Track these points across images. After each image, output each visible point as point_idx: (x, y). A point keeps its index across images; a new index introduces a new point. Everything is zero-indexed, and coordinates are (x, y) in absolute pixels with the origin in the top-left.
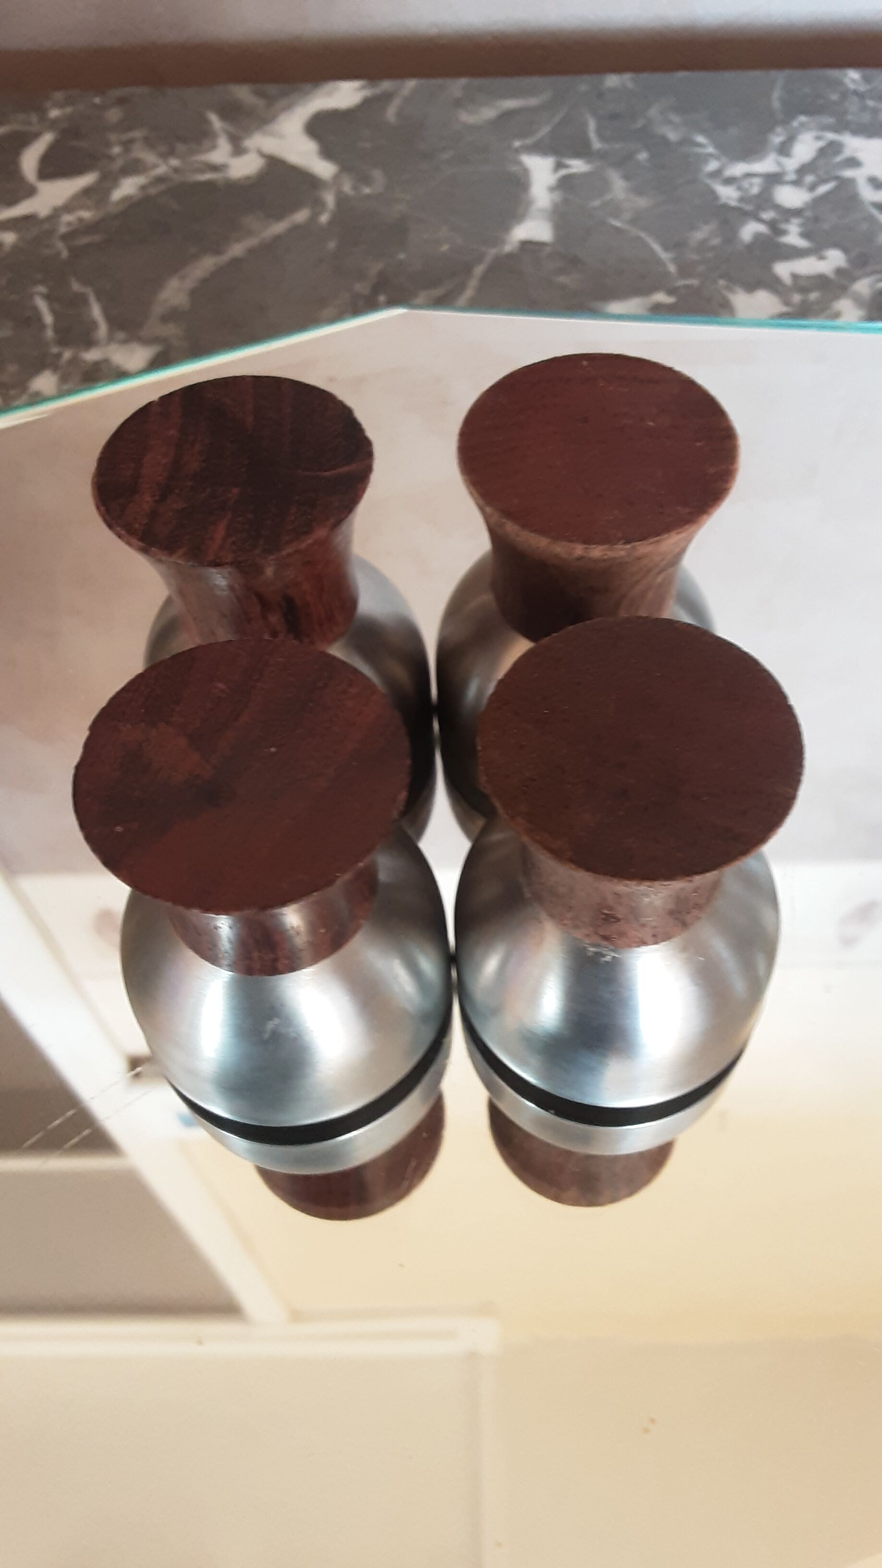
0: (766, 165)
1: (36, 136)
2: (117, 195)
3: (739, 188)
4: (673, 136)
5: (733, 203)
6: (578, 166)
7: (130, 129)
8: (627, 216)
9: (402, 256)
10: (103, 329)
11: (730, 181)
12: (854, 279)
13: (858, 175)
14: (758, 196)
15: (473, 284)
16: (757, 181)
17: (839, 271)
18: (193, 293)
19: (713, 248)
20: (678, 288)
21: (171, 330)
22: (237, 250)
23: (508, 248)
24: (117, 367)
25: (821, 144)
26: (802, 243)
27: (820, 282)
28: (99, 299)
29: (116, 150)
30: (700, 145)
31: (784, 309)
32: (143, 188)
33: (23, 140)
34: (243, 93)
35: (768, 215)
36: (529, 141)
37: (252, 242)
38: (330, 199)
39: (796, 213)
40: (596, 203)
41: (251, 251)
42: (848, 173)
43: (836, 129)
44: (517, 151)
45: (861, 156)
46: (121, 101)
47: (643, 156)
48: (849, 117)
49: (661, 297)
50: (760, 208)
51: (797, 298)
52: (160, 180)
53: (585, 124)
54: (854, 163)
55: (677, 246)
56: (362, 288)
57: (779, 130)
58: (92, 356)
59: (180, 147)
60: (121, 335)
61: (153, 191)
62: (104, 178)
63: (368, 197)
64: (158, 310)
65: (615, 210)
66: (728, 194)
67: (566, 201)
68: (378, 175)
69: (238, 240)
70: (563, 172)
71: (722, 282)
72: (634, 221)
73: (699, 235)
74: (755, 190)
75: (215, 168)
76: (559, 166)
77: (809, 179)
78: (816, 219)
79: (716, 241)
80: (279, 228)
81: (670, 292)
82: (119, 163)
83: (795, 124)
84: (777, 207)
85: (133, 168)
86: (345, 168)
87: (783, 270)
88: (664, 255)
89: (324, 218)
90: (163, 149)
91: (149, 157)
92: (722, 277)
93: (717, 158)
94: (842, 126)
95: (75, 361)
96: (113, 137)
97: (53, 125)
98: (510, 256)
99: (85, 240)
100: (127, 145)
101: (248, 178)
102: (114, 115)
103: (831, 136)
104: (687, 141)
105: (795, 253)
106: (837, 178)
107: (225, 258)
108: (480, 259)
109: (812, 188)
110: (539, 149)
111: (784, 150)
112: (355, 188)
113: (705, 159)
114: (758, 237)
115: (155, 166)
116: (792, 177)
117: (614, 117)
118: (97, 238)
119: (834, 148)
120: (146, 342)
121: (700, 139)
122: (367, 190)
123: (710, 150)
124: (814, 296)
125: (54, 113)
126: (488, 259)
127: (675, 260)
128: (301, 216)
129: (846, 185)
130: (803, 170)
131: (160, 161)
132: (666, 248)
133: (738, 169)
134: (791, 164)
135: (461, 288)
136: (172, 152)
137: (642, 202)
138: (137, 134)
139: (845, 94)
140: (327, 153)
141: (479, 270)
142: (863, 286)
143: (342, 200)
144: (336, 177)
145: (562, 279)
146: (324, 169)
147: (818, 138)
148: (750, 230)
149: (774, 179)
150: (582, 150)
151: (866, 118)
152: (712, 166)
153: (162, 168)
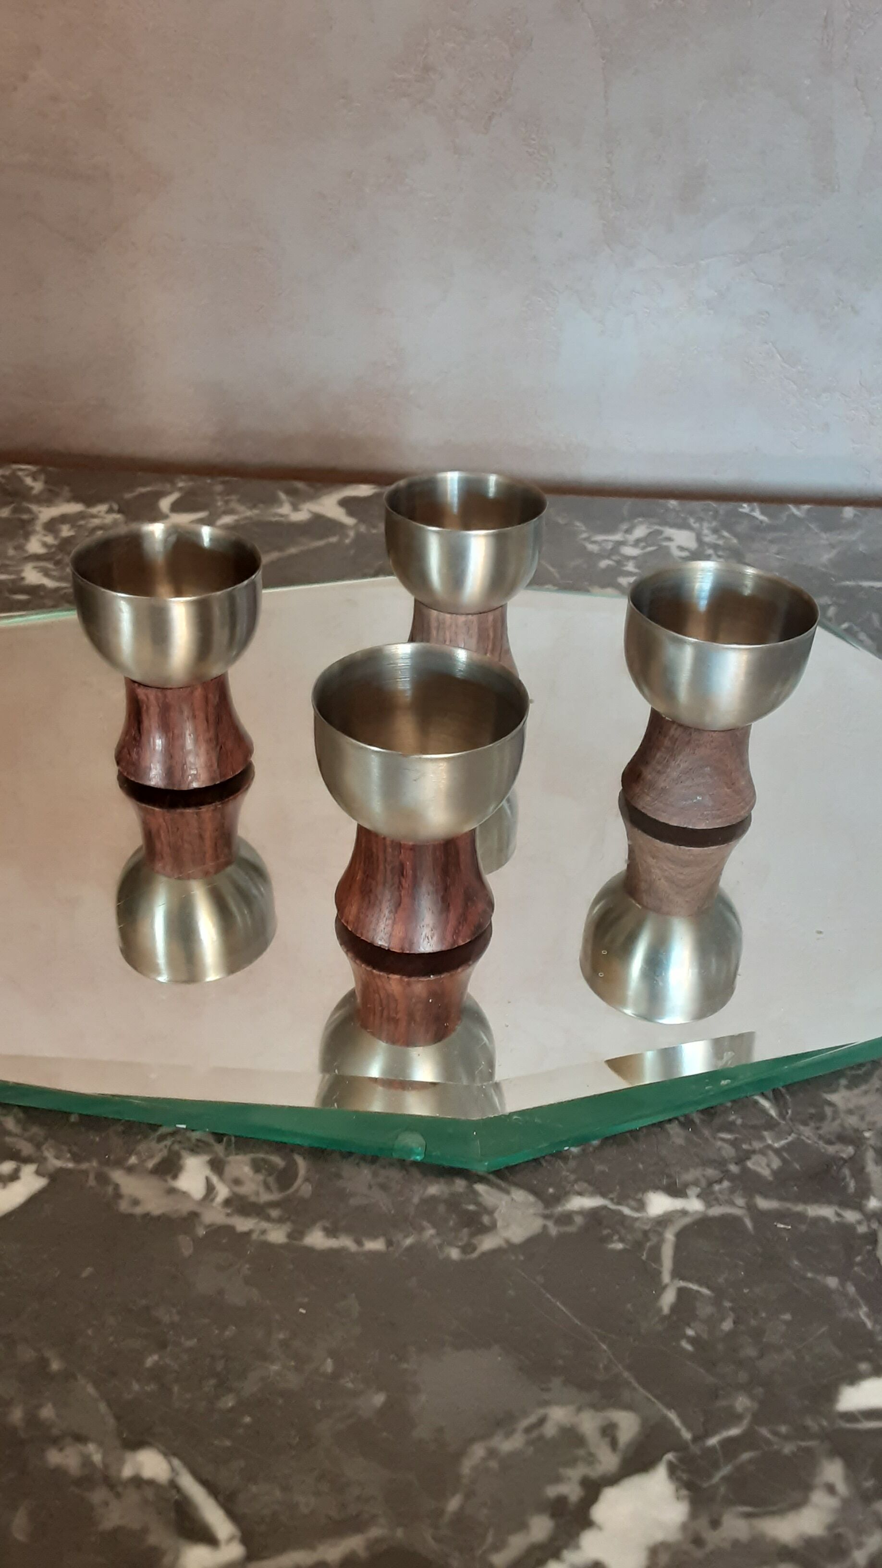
0: (618, 537)
1: (170, 493)
2: (220, 522)
3: (600, 546)
4: (561, 521)
5: (596, 552)
7: (228, 495)
11: (595, 543)
13: (673, 546)
14: (611, 550)
16: (612, 543)
19: (582, 569)
20: (560, 583)
22: (293, 550)
25: (650, 530)
26: (635, 571)
29: (220, 503)
30: (577, 526)
32: (237, 521)
33: (162, 494)
34: (300, 485)
35: (615, 558)
37: (303, 548)
38: (351, 534)
39: (634, 558)
41: (302, 552)
42: (665, 544)
43: (660, 524)
45: (674, 537)
46: (223, 483)
48: (669, 520)
49: (550, 587)
50: (611, 554)
52: (247, 518)
54: (669, 539)
55: (562, 568)
56: (369, 571)
57: (626, 523)
59: (261, 506)
61: (245, 522)
62: (211, 514)
63: (375, 535)
66: (593, 548)
68: (382, 525)
69: (294, 548)
71: (586, 581)
73: (574, 563)
74: (609, 547)
75: (282, 516)
77: (642, 544)
78: (645, 561)
79: (584, 566)
80: (321, 543)
81: (555, 586)
82: (223, 509)
83: (636, 521)
84: (622, 555)
85: (231, 512)
86: (361, 521)
87: (623, 581)
88: (553, 571)
89: (347, 541)
90: (249, 505)
91: (241, 508)
93: (588, 532)
94: (664, 523)
96: (218, 497)
97: (180, 489)
100: (227, 502)
101: (302, 521)
102: (219, 488)
103: (656, 527)
104: (570, 524)
105: (631, 574)
106: (658, 545)
107: (286, 554)
109: (644, 548)
111: (628, 531)
112: (365, 530)
113: (580, 532)
114: (608, 566)
115: (245, 512)
116: (632, 543)
119: (658, 532)
121: (578, 524)
122: (374, 531)
123: (584, 528)
125: (181, 484)
127: (559, 572)
128: (334, 540)
129: (663, 547)
130: (638, 541)
131: (247, 510)
132: (554, 567)
133: (600, 538)
134: (632, 538)
136: (254, 506)
138: (233, 497)
139: (667, 510)
140: (351, 513)
143: (358, 535)
144: (356, 525)
146: (349, 521)
147: (648, 528)
148: (604, 564)
149: (621, 543)
151: (679, 521)
152: (584, 535)
153: (249, 513)
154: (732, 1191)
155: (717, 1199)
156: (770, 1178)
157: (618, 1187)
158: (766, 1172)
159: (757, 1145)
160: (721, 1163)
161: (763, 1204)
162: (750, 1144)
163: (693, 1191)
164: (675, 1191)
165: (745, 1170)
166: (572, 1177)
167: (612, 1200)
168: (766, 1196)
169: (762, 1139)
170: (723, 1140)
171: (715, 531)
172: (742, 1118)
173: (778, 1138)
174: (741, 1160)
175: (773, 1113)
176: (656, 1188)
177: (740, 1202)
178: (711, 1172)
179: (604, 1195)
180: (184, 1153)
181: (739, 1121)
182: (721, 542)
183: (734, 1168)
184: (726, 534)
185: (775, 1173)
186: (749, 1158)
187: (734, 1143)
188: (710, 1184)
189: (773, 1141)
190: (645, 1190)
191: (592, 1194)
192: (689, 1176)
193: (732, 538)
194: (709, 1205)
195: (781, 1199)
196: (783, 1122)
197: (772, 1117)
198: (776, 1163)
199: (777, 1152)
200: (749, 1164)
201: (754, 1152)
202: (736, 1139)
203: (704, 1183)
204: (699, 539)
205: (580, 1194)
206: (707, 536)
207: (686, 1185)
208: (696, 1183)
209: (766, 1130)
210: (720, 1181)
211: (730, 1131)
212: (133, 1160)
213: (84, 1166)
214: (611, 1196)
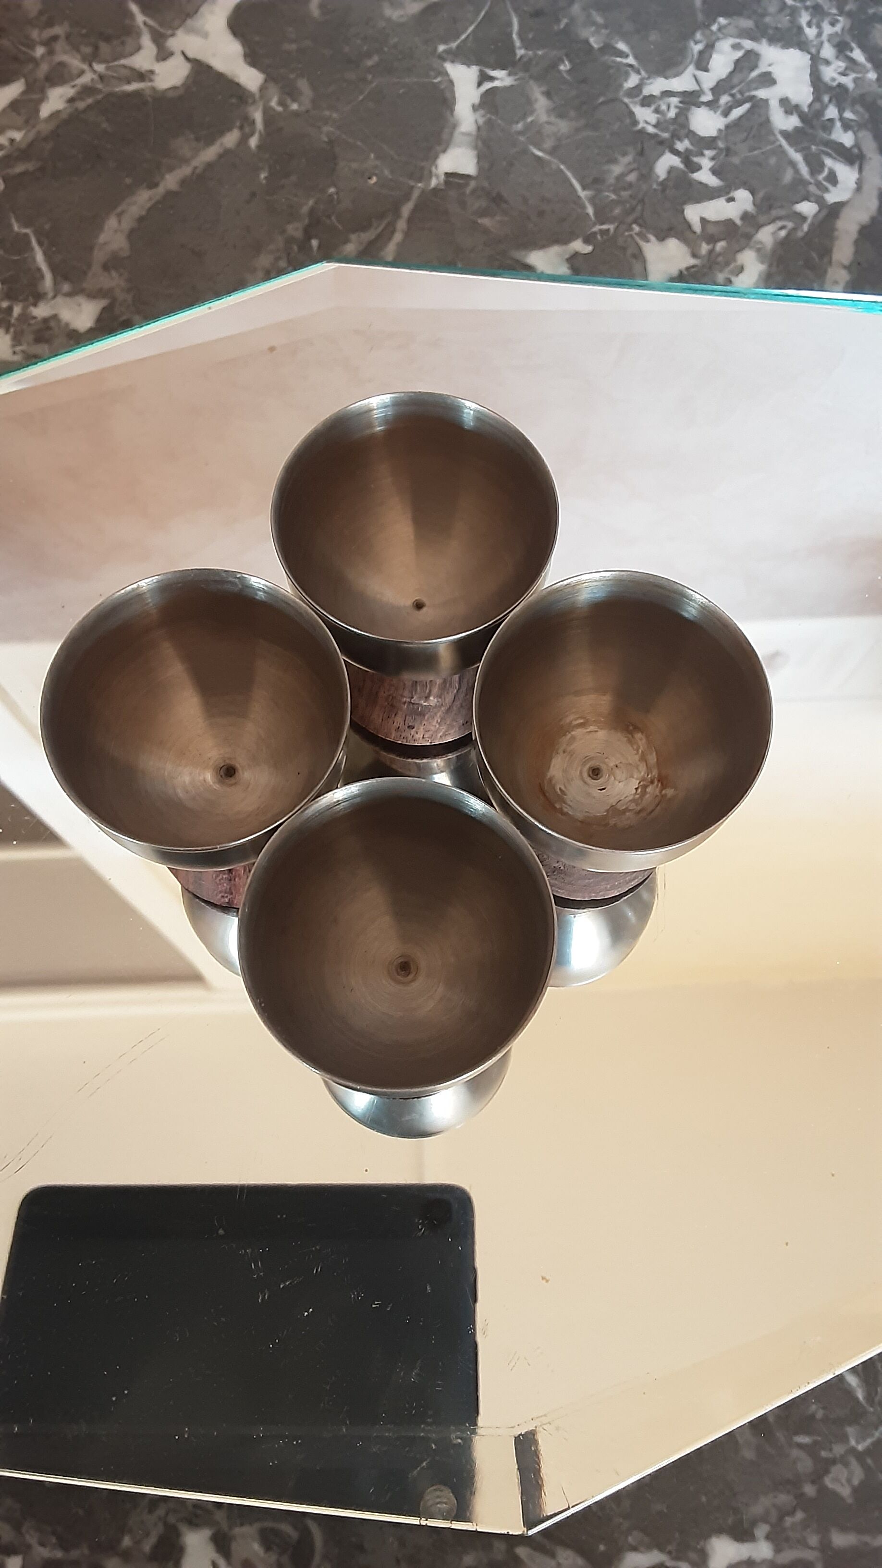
0: (686, 81)
2: (45, 111)
3: (657, 111)
4: (595, 42)
5: (651, 130)
6: (502, 78)
7: (50, 24)
8: (548, 144)
9: (332, 190)
10: (48, 280)
11: (647, 101)
12: (759, 227)
13: (771, 96)
14: (674, 120)
15: (402, 225)
16: (674, 101)
17: (745, 216)
18: (131, 235)
19: (630, 185)
20: (595, 233)
21: (114, 281)
22: (171, 181)
23: (434, 183)
24: (67, 325)
25: (739, 54)
26: (713, 181)
27: (728, 229)
28: (40, 244)
29: (40, 51)
30: (621, 54)
31: (693, 262)
32: (71, 101)
35: (682, 146)
36: (454, 45)
37: (185, 171)
38: (258, 116)
39: (709, 142)
40: (520, 126)
41: (183, 182)
42: (762, 93)
43: (754, 34)
44: (442, 58)
45: (776, 71)
47: (565, 66)
48: (768, 19)
49: (578, 246)
50: (676, 136)
51: (705, 248)
52: (87, 91)
53: (510, 24)
54: (768, 80)
55: (594, 183)
56: (295, 230)
57: (698, 36)
58: (41, 311)
59: (104, 48)
60: (66, 287)
61: (81, 105)
62: (30, 88)
63: (296, 114)
64: (99, 256)
65: (536, 134)
66: (645, 117)
67: (489, 123)
68: (303, 85)
69: (171, 169)
70: (488, 85)
71: (636, 228)
72: (553, 152)
73: (616, 170)
74: (672, 114)
75: (142, 76)
76: (483, 78)
77: (725, 99)
78: (728, 151)
79: (632, 177)
80: (210, 154)
81: (587, 241)
82: (44, 68)
83: (714, 28)
84: (691, 135)
85: (59, 75)
86: (271, 78)
87: (694, 213)
88: (583, 194)
89: (253, 142)
90: (87, 50)
91: (75, 62)
92: (635, 222)
93: (638, 72)
94: (760, 32)
95: (25, 317)
96: (35, 34)
98: (435, 191)
99: (19, 168)
100: (50, 45)
101: (175, 88)
103: (748, 44)
104: (608, 49)
105: (707, 194)
106: (752, 98)
107: (161, 190)
108: (407, 197)
109: (726, 114)
110: (462, 56)
111: (702, 64)
112: (281, 103)
113: (625, 71)
114: (671, 170)
115: (82, 73)
116: (708, 97)
117: (537, 14)
118: (30, 166)
119: (749, 60)
120: (92, 295)
121: (622, 46)
122: (295, 106)
123: (631, 60)
124: (721, 245)
126: (416, 194)
127: (592, 200)
128: (231, 139)
129: (759, 106)
130: (719, 89)
131: (85, 67)
132: (584, 188)
133: (657, 86)
134: (709, 80)
135: (390, 230)
136: (95, 54)
137: (563, 126)
138: (58, 30)
140: (252, 58)
141: (406, 210)
142: (766, 236)
143: (269, 117)
144: (262, 89)
145: (485, 221)
146: (252, 77)
147: (736, 47)
148: (666, 163)
149: (690, 99)
150: (506, 61)
151: (784, 21)
152: (633, 81)
153: (87, 78)
154: (805, 1525)
155: (787, 1539)
156: (850, 1501)
157: (677, 1535)
158: (845, 1492)
159: (839, 1450)
160: (792, 1484)
161: (840, 1540)
162: (831, 1450)
163: (761, 1530)
164: (742, 1534)
165: (823, 1491)
166: (626, 1525)
167: (670, 1553)
168: (844, 1529)
169: (844, 1438)
170: (800, 1446)
171: (842, 48)
172: (824, 1408)
173: (861, 1438)
174: (817, 1478)
175: (860, 1395)
176: (720, 1531)
177: (814, 1540)
178: (784, 1499)
179: (661, 1549)
180: (183, 1528)
181: (820, 1414)
182: (848, 81)
183: (809, 1490)
184: (858, 55)
185: (855, 1491)
186: (827, 1472)
187: (811, 1450)
188: (781, 1519)
189: (858, 1442)
190: (707, 1536)
191: (649, 1548)
192: (757, 1509)
193: (869, 66)
194: (778, 1550)
195: (860, 1531)
196: (872, 1409)
197: (857, 1399)
198: (858, 1475)
199: (860, 1457)
200: (828, 1481)
201: (834, 1461)
202: (815, 1443)
203: (774, 1516)
204: (816, 79)
205: (635, 1549)
206: (827, 63)
207: (754, 1523)
208: (765, 1519)
209: (850, 1424)
210: (792, 1513)
211: (807, 1433)
212: (127, 1541)
213: (75, 1554)
214: (669, 1548)
